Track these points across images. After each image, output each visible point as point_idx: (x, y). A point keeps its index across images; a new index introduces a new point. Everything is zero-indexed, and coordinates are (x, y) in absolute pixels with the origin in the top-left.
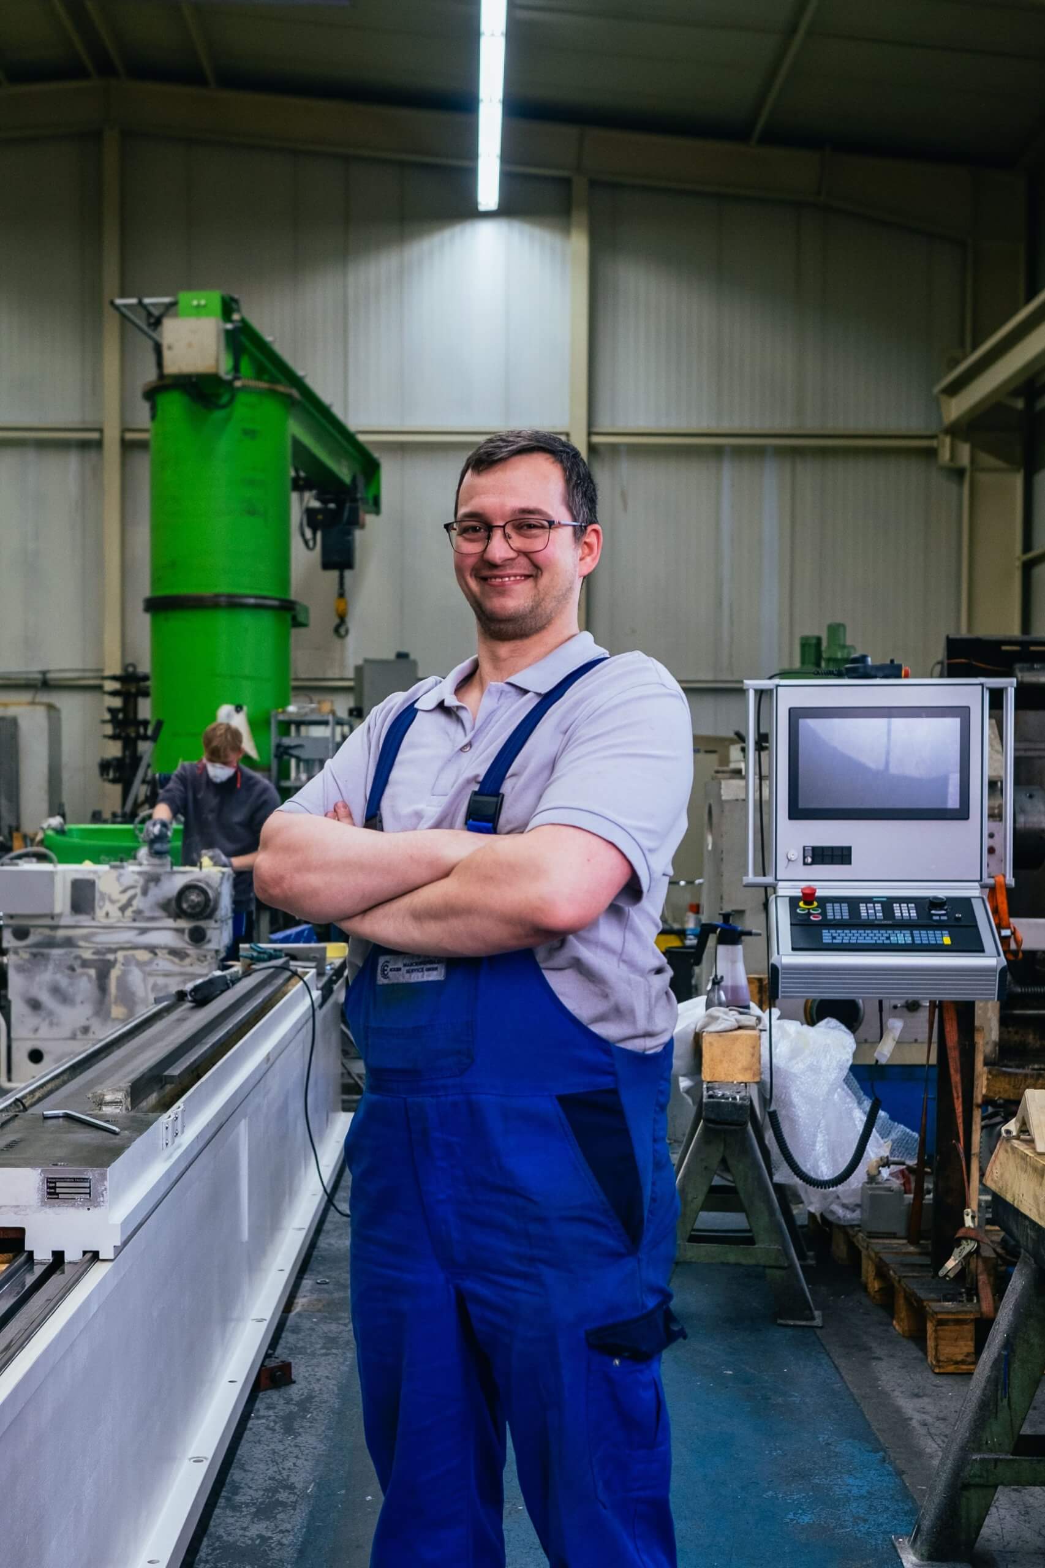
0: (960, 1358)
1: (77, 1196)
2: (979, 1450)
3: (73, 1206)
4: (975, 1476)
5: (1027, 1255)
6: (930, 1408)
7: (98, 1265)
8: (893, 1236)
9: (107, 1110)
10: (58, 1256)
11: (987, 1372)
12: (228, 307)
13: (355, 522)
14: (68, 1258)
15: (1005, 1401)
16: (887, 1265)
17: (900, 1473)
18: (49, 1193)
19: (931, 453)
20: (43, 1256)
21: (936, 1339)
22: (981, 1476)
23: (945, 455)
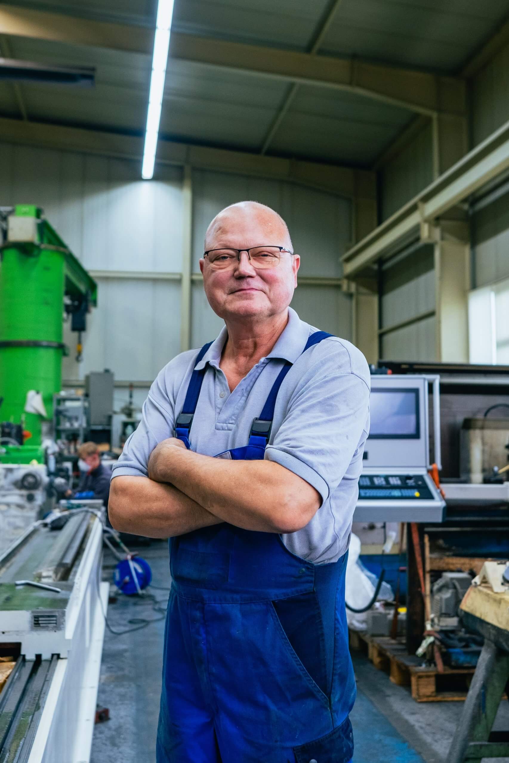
0: (429, 694)
1: (50, 625)
2: (473, 740)
3: (47, 630)
4: (471, 754)
5: (490, 642)
6: (421, 720)
7: (60, 661)
8: (382, 635)
9: (44, 580)
10: (39, 657)
11: (474, 701)
12: (39, 213)
13: (87, 310)
14: (44, 657)
15: (483, 716)
16: (385, 650)
17: (420, 753)
18: (35, 624)
19: (338, 287)
20: (30, 656)
21: (418, 685)
22: (474, 754)
23: (345, 287)
